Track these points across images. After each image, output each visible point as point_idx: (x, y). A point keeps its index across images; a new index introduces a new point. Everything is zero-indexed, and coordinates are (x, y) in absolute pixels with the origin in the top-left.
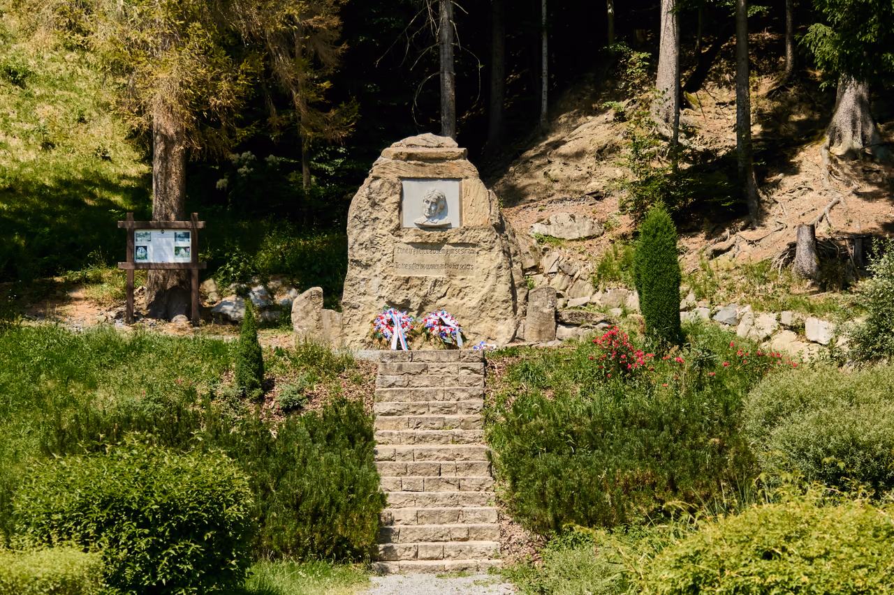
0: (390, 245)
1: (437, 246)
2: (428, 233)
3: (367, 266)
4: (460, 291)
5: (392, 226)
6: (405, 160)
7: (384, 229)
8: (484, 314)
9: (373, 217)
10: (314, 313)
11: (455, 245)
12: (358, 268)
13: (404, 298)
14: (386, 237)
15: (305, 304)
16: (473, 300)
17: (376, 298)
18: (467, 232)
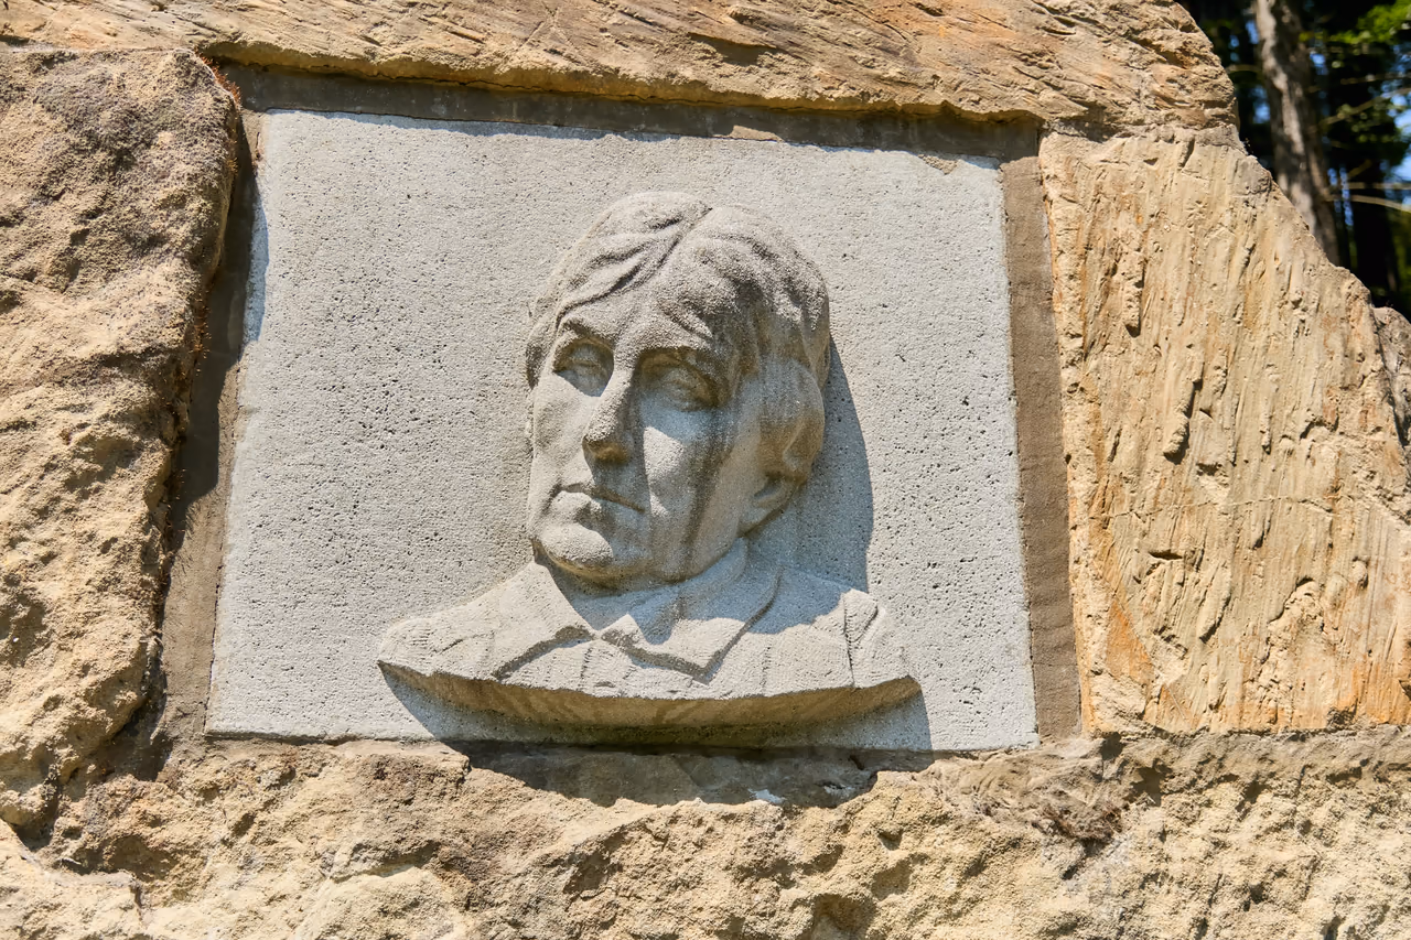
2: (584, 823)
18: (1146, 820)
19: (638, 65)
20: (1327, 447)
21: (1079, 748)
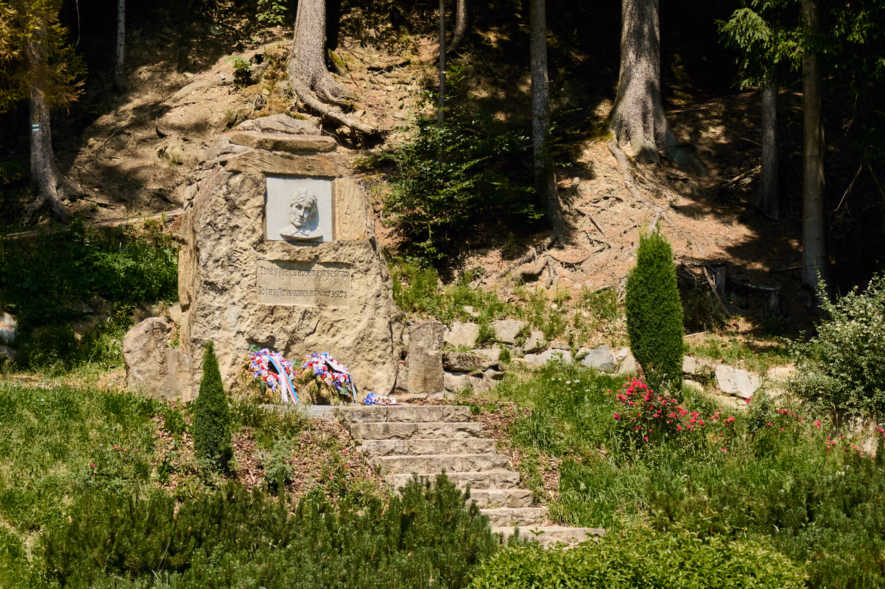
0: (253, 263)
1: (305, 266)
2: (297, 248)
3: (223, 291)
4: (332, 326)
5: (255, 238)
6: (270, 150)
7: (244, 241)
8: (359, 357)
9: (232, 224)
10: (156, 353)
11: (327, 264)
12: (212, 293)
13: (268, 334)
14: (247, 253)
15: (145, 340)
16: (347, 338)
17: (234, 334)
19: (299, 172)
21: (336, 242)
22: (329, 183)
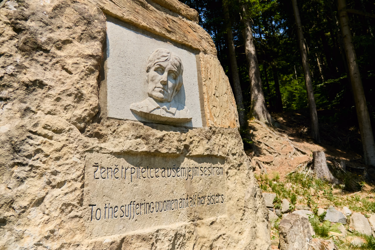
0: (75, 158)
1: (171, 161)
2: (160, 134)
5: (81, 111)
7: (57, 115)
18: (214, 137)
19: (157, 29)
20: (226, 96)
21: (207, 128)
22: (192, 55)
